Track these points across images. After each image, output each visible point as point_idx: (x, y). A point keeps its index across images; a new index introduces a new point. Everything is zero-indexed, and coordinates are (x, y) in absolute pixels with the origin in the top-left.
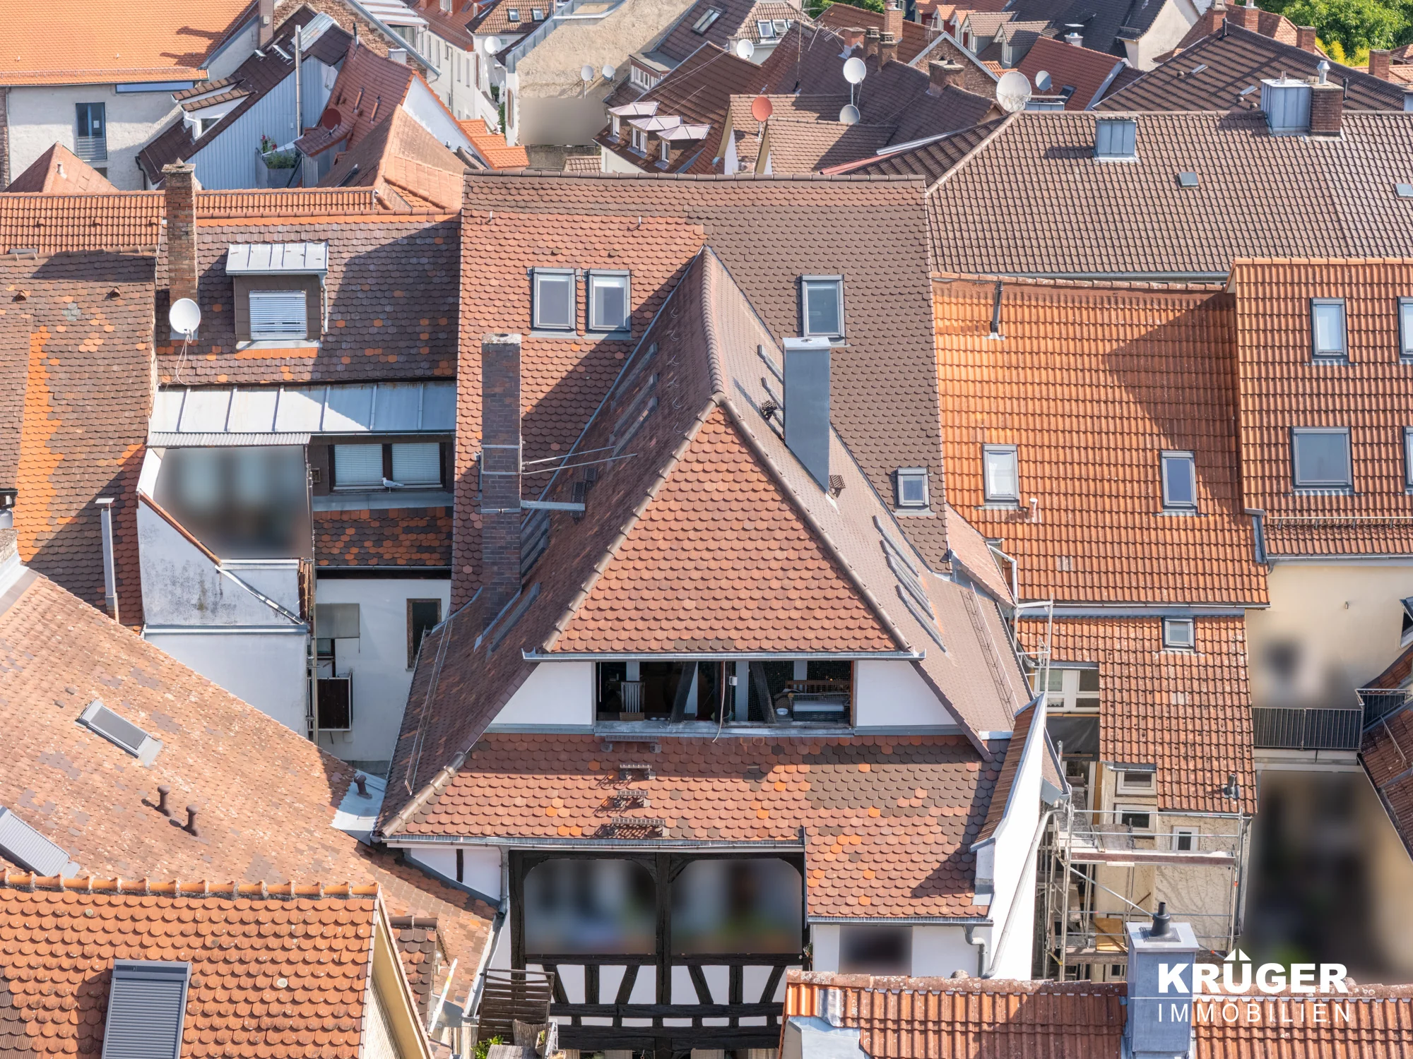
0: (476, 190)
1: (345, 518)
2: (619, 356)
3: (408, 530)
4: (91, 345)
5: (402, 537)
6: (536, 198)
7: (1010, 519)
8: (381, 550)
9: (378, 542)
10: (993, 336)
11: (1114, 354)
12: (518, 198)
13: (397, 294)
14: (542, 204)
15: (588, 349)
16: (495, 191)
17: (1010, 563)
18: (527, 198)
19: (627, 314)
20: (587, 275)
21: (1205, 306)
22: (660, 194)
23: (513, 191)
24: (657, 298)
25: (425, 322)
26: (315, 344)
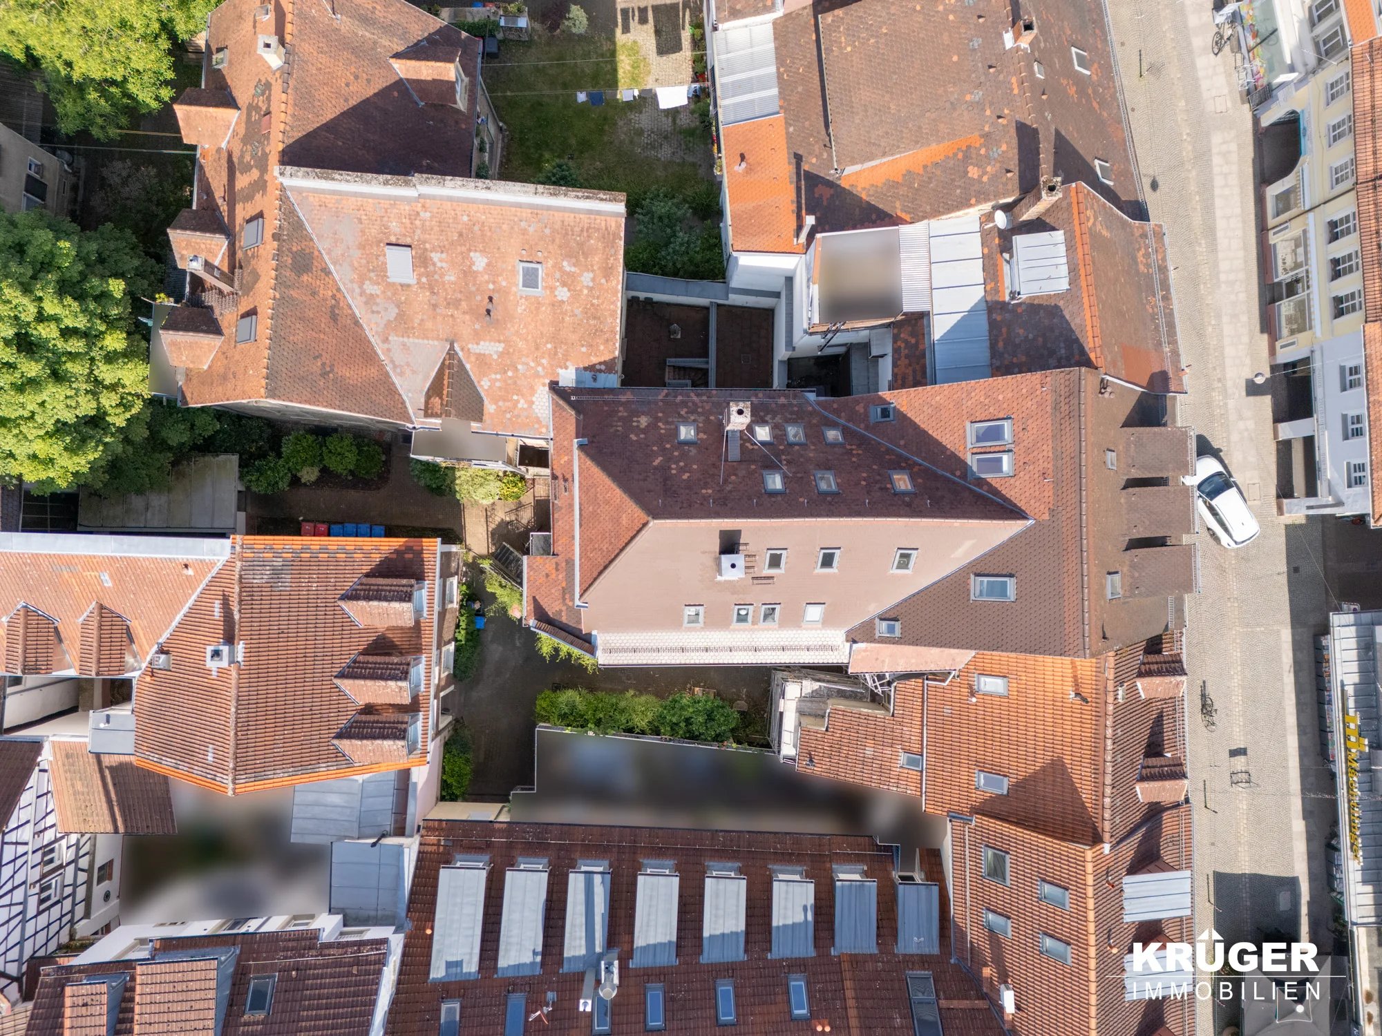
0: (1067, 377)
1: (921, 337)
2: (958, 473)
3: (914, 371)
4: (973, 172)
5: (910, 368)
6: (1063, 415)
7: (970, 687)
8: (903, 359)
9: (907, 357)
10: (1073, 695)
11: (1063, 765)
12: (1062, 404)
13: (1040, 339)
14: (1058, 420)
15: (960, 455)
16: (1067, 389)
17: (943, 681)
18: (1062, 409)
19: (983, 476)
20: (1010, 451)
21: (1095, 828)
22: (1069, 492)
23: (1067, 400)
24: (996, 492)
25: (1023, 359)
26: (1007, 298)
